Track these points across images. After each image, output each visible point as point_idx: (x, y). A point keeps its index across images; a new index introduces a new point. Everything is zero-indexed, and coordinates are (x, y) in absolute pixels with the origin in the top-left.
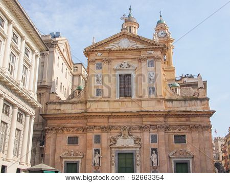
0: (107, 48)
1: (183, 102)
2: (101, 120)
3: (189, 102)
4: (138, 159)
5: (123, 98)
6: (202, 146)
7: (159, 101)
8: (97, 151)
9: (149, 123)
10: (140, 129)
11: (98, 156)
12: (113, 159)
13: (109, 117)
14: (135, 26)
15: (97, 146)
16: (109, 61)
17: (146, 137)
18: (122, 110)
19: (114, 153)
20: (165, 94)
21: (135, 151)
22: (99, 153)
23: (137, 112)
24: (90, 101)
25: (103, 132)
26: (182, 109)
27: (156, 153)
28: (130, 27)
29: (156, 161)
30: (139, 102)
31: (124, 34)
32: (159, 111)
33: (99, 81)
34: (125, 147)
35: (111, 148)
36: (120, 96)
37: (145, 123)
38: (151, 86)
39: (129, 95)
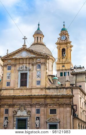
0: (14, 57)
1: (56, 90)
2: (9, 100)
3: (59, 89)
4: (28, 123)
5: (22, 87)
6: (65, 116)
7: (42, 89)
9: (36, 102)
10: (30, 106)
11: (6, 121)
12: (15, 123)
13: (14, 98)
15: (6, 115)
16: (15, 65)
17: (34, 110)
18: (21, 94)
19: (15, 120)
20: (46, 85)
21: (27, 118)
23: (29, 95)
25: (10, 107)
26: (55, 94)
27: (39, 119)
29: (39, 124)
30: (31, 90)
31: (24, 49)
32: (41, 95)
33: (8, 77)
34: (22, 116)
35: (14, 117)
36: (21, 86)
37: (33, 102)
38: (38, 80)
39: (26, 85)
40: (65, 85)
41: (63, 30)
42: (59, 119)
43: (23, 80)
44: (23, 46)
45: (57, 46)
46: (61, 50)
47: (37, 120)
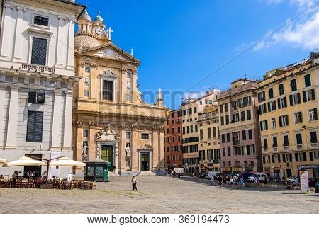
5: (107, 100)
7: (134, 107)
10: (119, 128)
11: (86, 147)
13: (96, 116)
15: (85, 139)
17: (124, 134)
18: (107, 111)
24: (81, 101)
25: (90, 128)
26: (149, 114)
28: (86, 25)
29: (129, 152)
30: (120, 106)
31: (110, 46)
33: (87, 83)
34: (108, 141)
35: (96, 142)
36: (105, 98)
38: (128, 94)
39: (112, 99)
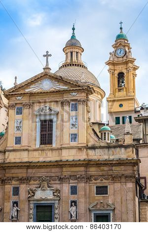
0: (27, 91)
1: (106, 150)
2: (20, 171)
3: (113, 149)
4: (56, 211)
5: (43, 146)
6: (124, 198)
7: (80, 149)
8: (16, 203)
9: (69, 173)
10: (59, 180)
11: (15, 209)
12: (31, 212)
14: (77, 50)
15: (15, 199)
16: (30, 106)
17: (66, 188)
18: (41, 160)
19: (32, 206)
20: (88, 141)
21: (54, 203)
22: (17, 206)
23: (56, 161)
24: (9, 151)
26: (106, 157)
28: (72, 53)
29: (75, 213)
31: (46, 75)
32: (79, 160)
33: (18, 128)
34: (44, 200)
35: (29, 201)
36: (41, 144)
37: (65, 174)
38: (73, 133)
39: (50, 143)
40: (124, 141)
41: (120, 37)
42: (113, 204)
43: (44, 133)
44: (44, 69)
45: (108, 67)
46: (116, 75)
47: (71, 206)
